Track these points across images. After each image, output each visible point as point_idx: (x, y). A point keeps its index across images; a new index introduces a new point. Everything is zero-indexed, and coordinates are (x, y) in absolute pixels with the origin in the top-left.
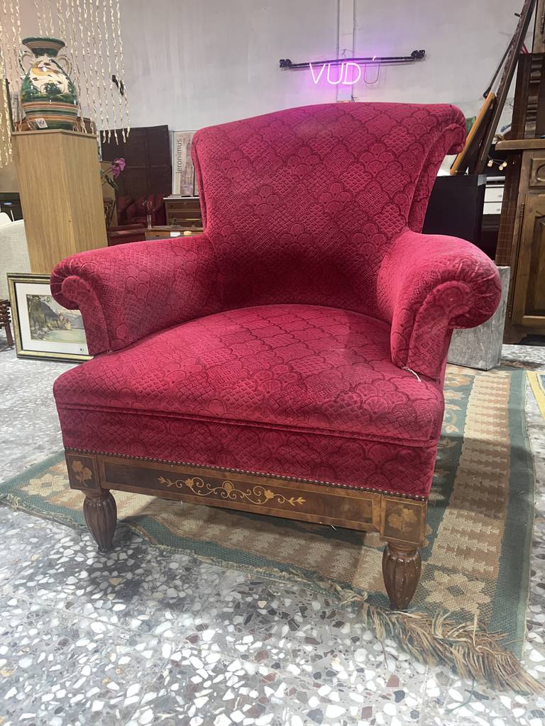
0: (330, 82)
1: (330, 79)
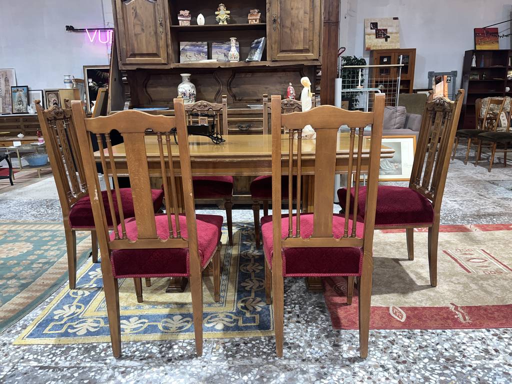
0: (101, 42)
1: (101, 40)
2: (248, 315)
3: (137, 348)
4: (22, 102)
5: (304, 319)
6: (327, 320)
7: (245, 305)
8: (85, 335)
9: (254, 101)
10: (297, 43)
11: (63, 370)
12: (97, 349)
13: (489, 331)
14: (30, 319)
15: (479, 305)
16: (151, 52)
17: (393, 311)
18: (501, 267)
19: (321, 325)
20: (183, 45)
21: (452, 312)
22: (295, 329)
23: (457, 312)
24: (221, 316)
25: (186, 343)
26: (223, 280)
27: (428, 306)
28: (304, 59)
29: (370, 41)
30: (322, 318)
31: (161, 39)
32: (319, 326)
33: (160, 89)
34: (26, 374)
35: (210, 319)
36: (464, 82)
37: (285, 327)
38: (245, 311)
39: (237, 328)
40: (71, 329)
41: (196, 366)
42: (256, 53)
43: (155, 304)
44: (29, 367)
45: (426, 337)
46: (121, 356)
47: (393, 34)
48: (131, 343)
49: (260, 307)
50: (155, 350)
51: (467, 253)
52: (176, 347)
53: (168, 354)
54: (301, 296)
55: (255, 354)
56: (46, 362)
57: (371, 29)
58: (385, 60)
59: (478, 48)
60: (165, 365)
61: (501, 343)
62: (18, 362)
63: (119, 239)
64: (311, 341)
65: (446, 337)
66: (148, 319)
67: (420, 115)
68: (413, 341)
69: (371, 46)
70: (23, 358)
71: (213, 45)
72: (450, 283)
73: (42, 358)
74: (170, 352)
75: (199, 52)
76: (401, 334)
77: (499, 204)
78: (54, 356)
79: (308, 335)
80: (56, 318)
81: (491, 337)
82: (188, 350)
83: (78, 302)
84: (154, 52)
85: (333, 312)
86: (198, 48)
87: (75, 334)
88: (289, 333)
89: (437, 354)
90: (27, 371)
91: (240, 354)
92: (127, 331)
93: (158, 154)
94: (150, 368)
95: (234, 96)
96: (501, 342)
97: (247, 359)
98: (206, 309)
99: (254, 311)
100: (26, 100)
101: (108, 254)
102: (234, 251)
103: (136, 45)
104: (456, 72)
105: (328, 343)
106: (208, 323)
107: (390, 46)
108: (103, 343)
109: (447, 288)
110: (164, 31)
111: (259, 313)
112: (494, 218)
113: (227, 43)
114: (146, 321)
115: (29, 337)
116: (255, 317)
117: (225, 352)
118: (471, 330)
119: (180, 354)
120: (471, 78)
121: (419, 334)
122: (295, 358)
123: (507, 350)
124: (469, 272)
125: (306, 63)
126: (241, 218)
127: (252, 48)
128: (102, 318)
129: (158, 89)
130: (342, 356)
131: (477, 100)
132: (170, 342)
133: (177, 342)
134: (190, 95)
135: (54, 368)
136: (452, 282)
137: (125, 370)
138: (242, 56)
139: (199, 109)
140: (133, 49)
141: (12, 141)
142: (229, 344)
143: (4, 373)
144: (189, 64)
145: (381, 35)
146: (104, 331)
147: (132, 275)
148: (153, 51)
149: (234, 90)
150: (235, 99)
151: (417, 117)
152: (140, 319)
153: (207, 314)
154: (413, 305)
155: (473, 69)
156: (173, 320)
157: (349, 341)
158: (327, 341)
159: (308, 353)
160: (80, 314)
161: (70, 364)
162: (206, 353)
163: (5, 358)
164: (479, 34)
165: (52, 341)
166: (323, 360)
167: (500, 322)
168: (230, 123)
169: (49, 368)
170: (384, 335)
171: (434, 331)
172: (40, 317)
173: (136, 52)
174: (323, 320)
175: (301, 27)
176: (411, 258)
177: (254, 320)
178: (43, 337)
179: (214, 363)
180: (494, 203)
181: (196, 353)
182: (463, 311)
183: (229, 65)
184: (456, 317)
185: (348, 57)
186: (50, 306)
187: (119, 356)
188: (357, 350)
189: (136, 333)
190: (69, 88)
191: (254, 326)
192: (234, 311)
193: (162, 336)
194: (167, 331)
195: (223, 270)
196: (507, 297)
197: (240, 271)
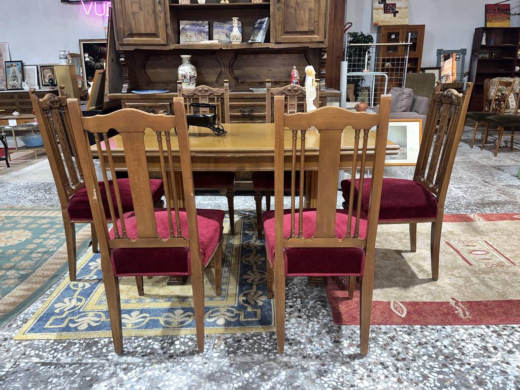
0: (97, 14)
1: (97, 12)
2: (249, 309)
3: (139, 343)
4: (17, 77)
5: (305, 314)
6: (329, 315)
7: (247, 299)
8: (87, 330)
9: (257, 84)
10: (302, 24)
11: (65, 367)
12: (99, 345)
13: (488, 327)
14: (30, 312)
15: (480, 300)
16: (149, 31)
17: (394, 306)
18: (503, 259)
19: (322, 320)
20: (183, 24)
21: (452, 307)
22: (297, 325)
23: (457, 308)
24: (223, 310)
25: (188, 338)
26: (225, 272)
27: (428, 300)
28: (310, 41)
29: (378, 16)
30: (323, 313)
31: (160, 18)
32: (320, 321)
33: (160, 70)
34: (27, 370)
35: (212, 313)
36: (473, 61)
37: (286, 322)
38: (246, 305)
39: (239, 324)
40: (72, 323)
41: (198, 363)
42: (259, 34)
43: (157, 297)
44: (31, 363)
45: (426, 333)
46: (123, 352)
47: (402, 9)
48: (133, 338)
49: (262, 301)
50: (157, 346)
51: (470, 244)
52: (177, 342)
53: (170, 350)
54: (303, 290)
55: (256, 350)
56: (47, 358)
57: (379, 3)
58: (393, 37)
59: (489, 25)
60: (167, 361)
61: (501, 341)
62: (19, 358)
63: (119, 238)
64: (312, 337)
65: (445, 333)
66: (149, 313)
67: (427, 98)
68: (412, 337)
69: (378, 21)
70: (24, 354)
71: (214, 25)
72: (452, 277)
73: (44, 354)
74: (172, 348)
75: (200, 32)
76: (402, 329)
77: (504, 192)
78: (56, 351)
79: (309, 331)
80: (57, 311)
81: (490, 334)
82: (189, 346)
83: (79, 295)
84: (153, 32)
85: (334, 306)
86: (198, 27)
87: (76, 329)
88: (290, 329)
89: (436, 351)
90: (28, 367)
91: (242, 350)
92: (129, 326)
93: (157, 149)
94: (152, 365)
95: (236, 79)
96: (500, 339)
97: (249, 356)
98: (208, 303)
99: (255, 306)
100: (21, 76)
101: (108, 253)
102: (236, 241)
103: (133, 25)
104: (466, 49)
105: (329, 339)
106: (210, 317)
107: (398, 22)
108: (105, 338)
109: (449, 282)
110: (163, 10)
111: (261, 307)
112: (498, 207)
113: (229, 22)
114: (148, 315)
115: (30, 332)
116: (256, 312)
117: (227, 349)
118: (471, 326)
119: (181, 351)
120: (480, 56)
121: (419, 330)
122: (296, 355)
123: (505, 347)
124: (471, 265)
125: (310, 46)
126: (243, 205)
127: (255, 28)
128: (104, 312)
129: (157, 70)
130: (342, 352)
131: (486, 80)
132: (172, 337)
133: (179, 337)
134: (191, 78)
135: (56, 365)
136: (453, 275)
137: (127, 367)
138: (245, 37)
139: (200, 94)
140: (131, 29)
141: (7, 119)
142: (230, 340)
143: (6, 370)
144: (189, 45)
145: (389, 10)
146: (105, 326)
147: (133, 274)
148: (151, 31)
149: (237, 72)
150: (237, 81)
151: (423, 100)
152: (141, 313)
153: (208, 309)
154: (414, 300)
155: (483, 47)
156: (175, 315)
157: (349, 337)
158: (327, 337)
159: (309, 350)
160: (81, 307)
161: (72, 360)
162: (208, 349)
163: (6, 353)
164: (490, 10)
165: (53, 336)
166: (323, 357)
167: (500, 318)
168: (232, 108)
169: (50, 364)
170: (384, 331)
171: (434, 327)
172: (41, 310)
173: (134, 32)
174: (324, 316)
175: (307, 8)
176: (413, 250)
177: (255, 314)
178: (44, 332)
179: (216, 359)
180: (499, 190)
181: (197, 349)
182: (463, 307)
183: (231, 47)
184: (456, 312)
185: (354, 33)
186: (50, 299)
187: (121, 352)
188: (358, 347)
189: (138, 328)
190: (65, 64)
191: (256, 321)
192: (236, 305)
193: (163, 331)
194: (168, 326)
195: (224, 261)
196: (508, 292)
197: (241, 262)
